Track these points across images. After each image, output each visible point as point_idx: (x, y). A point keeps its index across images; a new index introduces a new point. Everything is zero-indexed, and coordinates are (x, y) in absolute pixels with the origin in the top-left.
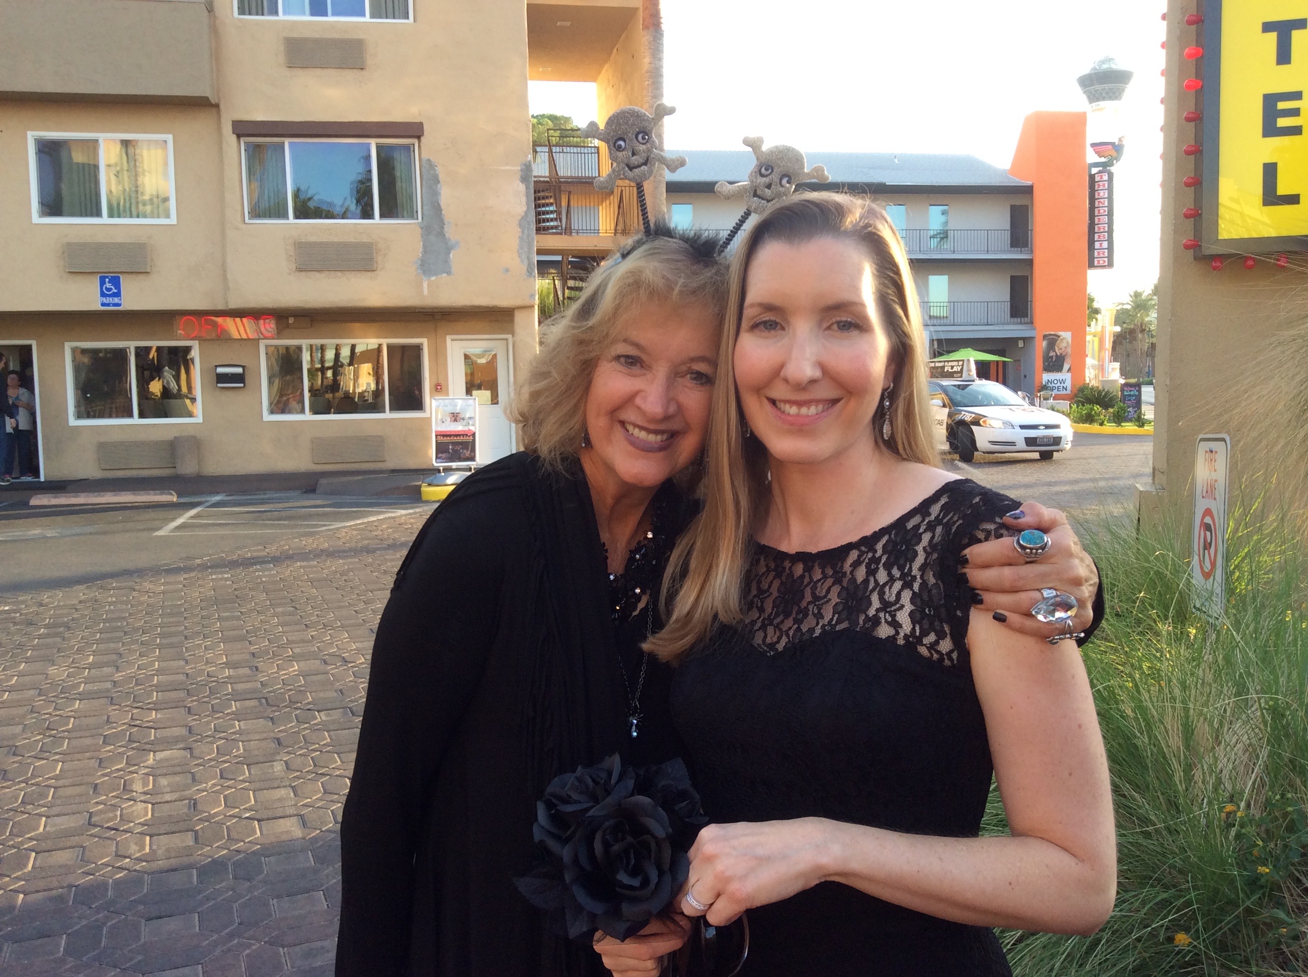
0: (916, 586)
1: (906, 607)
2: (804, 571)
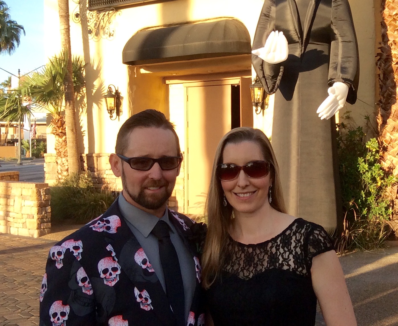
0: (294, 253)
1: (292, 260)
2: (253, 251)
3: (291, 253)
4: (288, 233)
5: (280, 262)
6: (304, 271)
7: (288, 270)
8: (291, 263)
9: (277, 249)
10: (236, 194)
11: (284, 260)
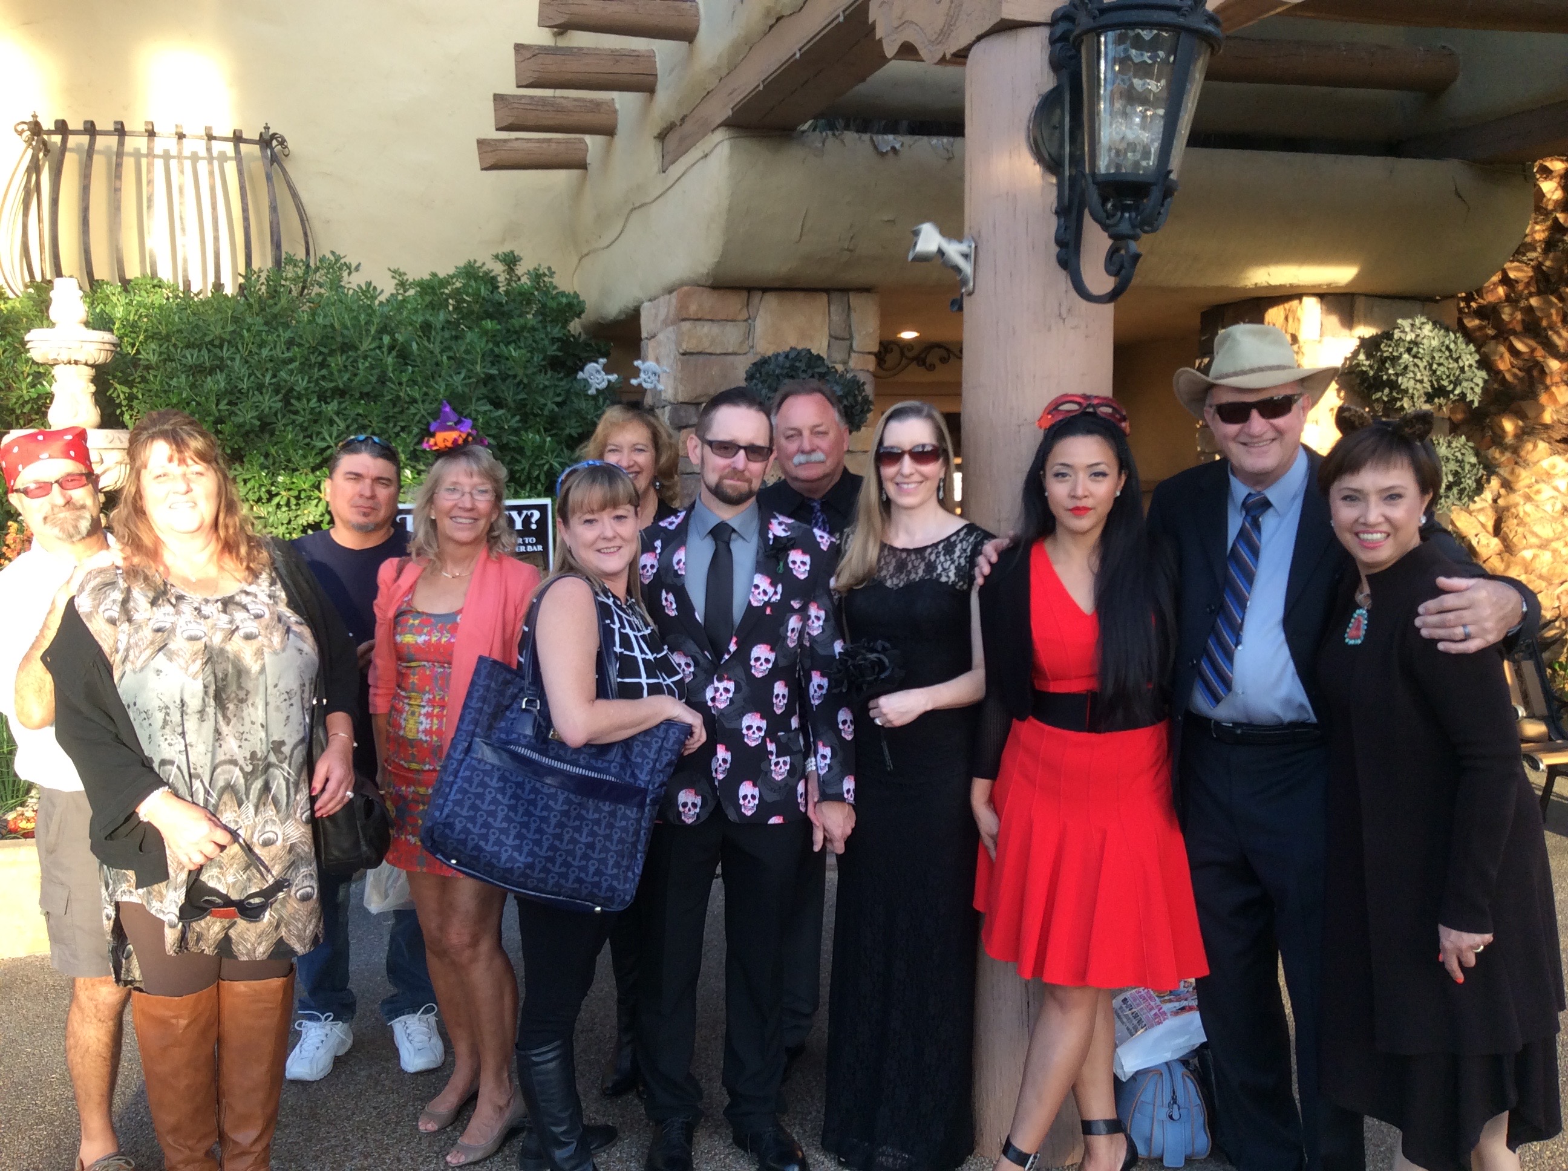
3: (953, 562)
4: (953, 539)
5: (939, 572)
6: (965, 587)
7: (947, 583)
8: (952, 574)
9: (937, 557)
10: (897, 484)
11: (944, 570)
